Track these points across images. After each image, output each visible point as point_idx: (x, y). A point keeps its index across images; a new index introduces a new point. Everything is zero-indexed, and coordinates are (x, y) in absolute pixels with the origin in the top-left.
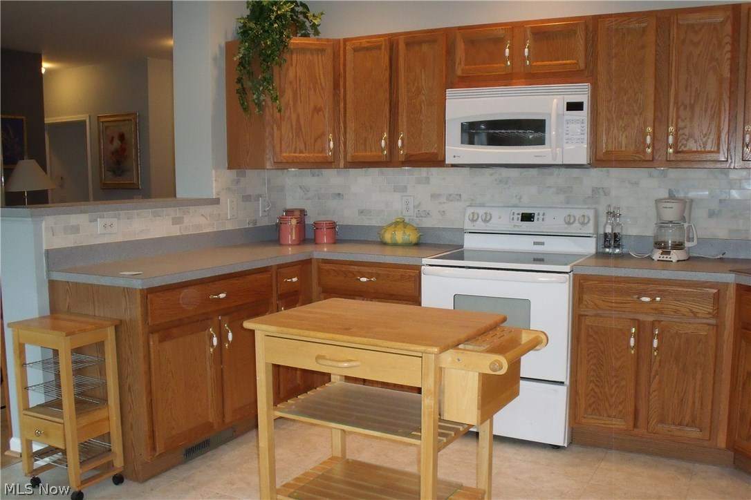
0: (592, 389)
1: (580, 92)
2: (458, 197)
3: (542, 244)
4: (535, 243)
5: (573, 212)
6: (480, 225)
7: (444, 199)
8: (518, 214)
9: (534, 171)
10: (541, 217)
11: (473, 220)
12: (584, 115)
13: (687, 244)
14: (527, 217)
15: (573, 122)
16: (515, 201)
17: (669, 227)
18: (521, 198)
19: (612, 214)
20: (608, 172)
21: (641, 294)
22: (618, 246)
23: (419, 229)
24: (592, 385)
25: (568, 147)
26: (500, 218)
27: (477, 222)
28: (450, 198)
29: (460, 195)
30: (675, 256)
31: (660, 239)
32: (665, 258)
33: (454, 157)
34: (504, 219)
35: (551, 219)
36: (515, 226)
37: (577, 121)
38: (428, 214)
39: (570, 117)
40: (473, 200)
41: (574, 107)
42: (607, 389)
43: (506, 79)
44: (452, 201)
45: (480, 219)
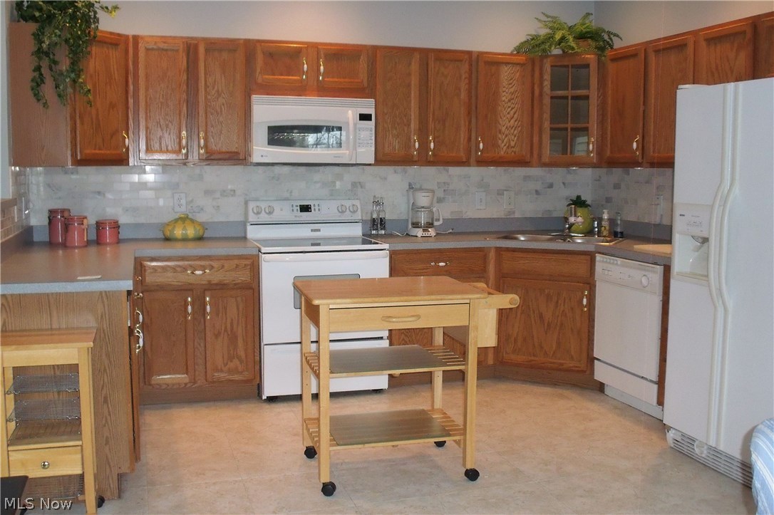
0: (403, 339)
1: (368, 106)
2: (232, 193)
3: (319, 230)
4: (312, 230)
5: (344, 203)
6: (264, 217)
7: (218, 195)
8: (297, 206)
9: (302, 169)
10: (317, 208)
11: (258, 213)
12: (371, 124)
13: (436, 223)
14: (305, 209)
15: (364, 129)
16: (286, 195)
17: (421, 211)
18: (291, 192)
19: (377, 203)
20: (363, 169)
21: (438, 261)
22: (384, 228)
23: (201, 224)
24: (403, 336)
25: (361, 150)
26: (282, 210)
27: (261, 215)
28: (224, 193)
29: (234, 191)
30: (432, 232)
31: (415, 221)
32: (426, 234)
33: (262, 156)
34: (285, 211)
35: (327, 209)
36: (296, 216)
37: (367, 129)
38: (202, 209)
39: (361, 126)
40: (246, 195)
41: (365, 117)
42: (414, 336)
43: (300, 90)
44: (226, 196)
45: (263, 211)
